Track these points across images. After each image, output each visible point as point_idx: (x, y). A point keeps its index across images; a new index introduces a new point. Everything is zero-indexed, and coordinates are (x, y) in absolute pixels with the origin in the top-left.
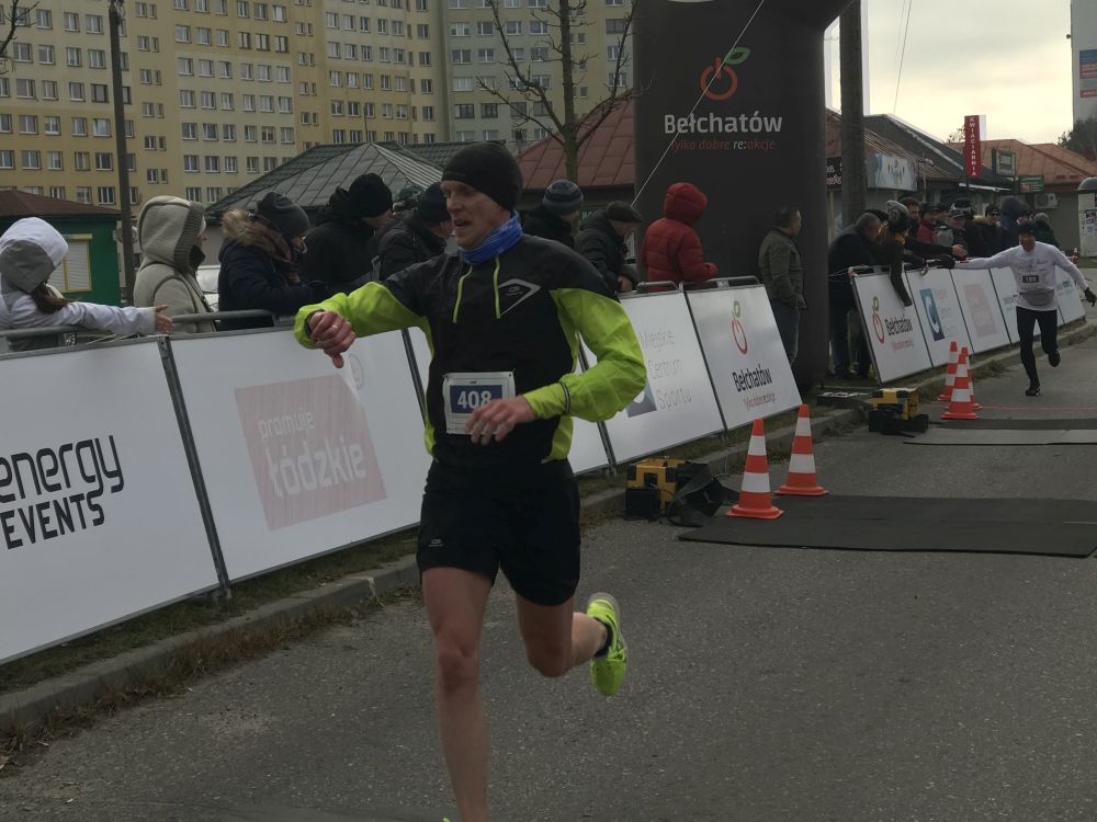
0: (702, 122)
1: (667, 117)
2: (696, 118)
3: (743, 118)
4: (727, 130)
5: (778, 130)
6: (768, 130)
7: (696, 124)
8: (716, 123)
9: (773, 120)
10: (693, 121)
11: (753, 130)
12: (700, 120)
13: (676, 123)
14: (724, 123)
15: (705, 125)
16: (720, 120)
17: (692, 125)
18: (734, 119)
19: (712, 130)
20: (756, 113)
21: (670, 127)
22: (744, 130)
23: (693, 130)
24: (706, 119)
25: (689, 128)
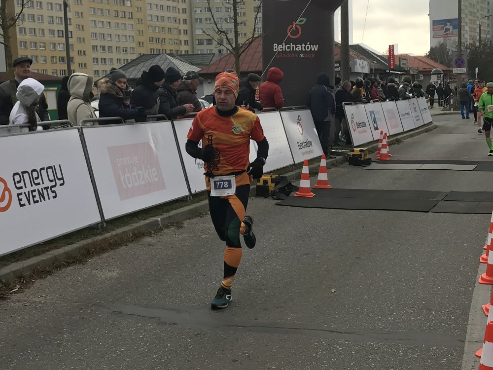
0: (288, 47)
1: (274, 44)
2: (286, 45)
3: (303, 45)
4: (298, 50)
5: (316, 50)
6: (313, 50)
7: (285, 47)
8: (293, 47)
9: (315, 46)
10: (284, 46)
11: (307, 50)
12: (287, 46)
13: (278, 47)
14: (296, 47)
15: (289, 48)
16: (294, 46)
17: (284, 48)
18: (300, 46)
19: (291, 50)
20: (308, 43)
21: (276, 49)
22: (304, 50)
23: (284, 50)
24: (289, 45)
25: (283, 49)
